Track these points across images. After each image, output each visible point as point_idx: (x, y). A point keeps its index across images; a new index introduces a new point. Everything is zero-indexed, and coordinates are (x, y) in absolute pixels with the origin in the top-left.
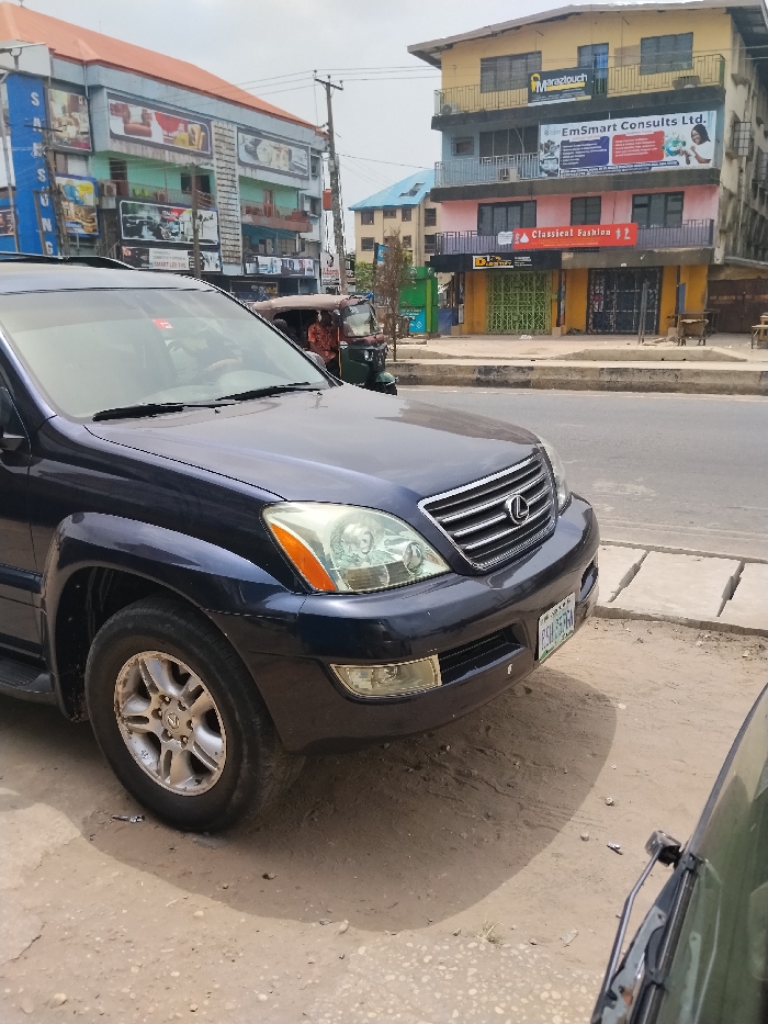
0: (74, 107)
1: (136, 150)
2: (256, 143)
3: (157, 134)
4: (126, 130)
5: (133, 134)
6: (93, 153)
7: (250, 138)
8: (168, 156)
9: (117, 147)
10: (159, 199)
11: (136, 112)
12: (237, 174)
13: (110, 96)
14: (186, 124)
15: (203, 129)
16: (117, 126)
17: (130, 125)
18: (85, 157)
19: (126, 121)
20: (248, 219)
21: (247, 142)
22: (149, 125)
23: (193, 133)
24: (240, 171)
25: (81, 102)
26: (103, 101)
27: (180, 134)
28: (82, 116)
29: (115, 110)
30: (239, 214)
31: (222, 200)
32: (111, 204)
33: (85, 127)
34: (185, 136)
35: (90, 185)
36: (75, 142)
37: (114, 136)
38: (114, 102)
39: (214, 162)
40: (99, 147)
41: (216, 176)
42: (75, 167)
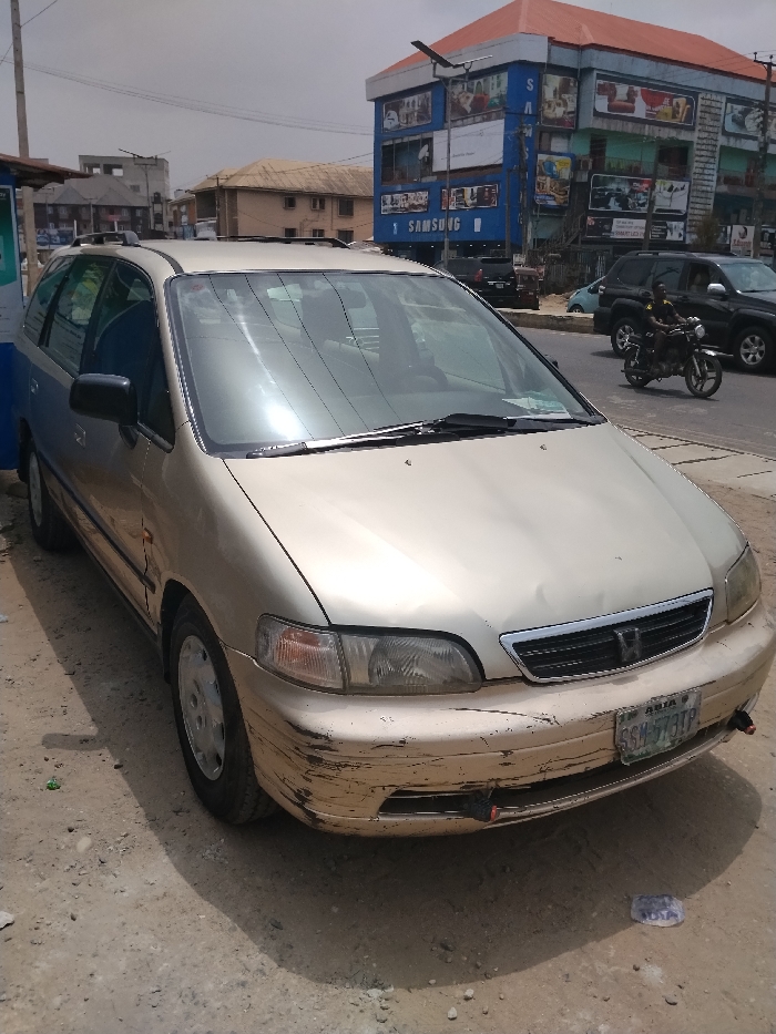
0: (564, 89)
3: (640, 109)
4: (610, 108)
5: (618, 111)
7: (740, 108)
9: (599, 124)
10: (634, 172)
11: (622, 90)
12: (719, 144)
13: (599, 77)
14: (672, 98)
15: (689, 102)
16: (602, 104)
17: (615, 102)
18: (567, 134)
19: (610, 100)
21: (736, 112)
22: (633, 102)
23: (678, 106)
25: (572, 84)
26: (593, 82)
27: (664, 108)
28: (571, 98)
29: (601, 90)
30: (714, 184)
31: (697, 171)
32: (584, 178)
33: (572, 107)
34: (668, 110)
35: (568, 160)
36: (560, 121)
37: (597, 114)
38: (602, 82)
39: (696, 134)
40: (583, 125)
41: (695, 146)
42: (558, 145)
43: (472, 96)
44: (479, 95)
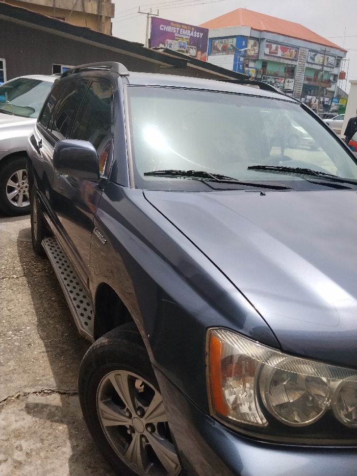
0: (255, 45)
1: (271, 59)
2: (315, 55)
3: (280, 54)
4: (270, 52)
5: (272, 54)
6: (257, 60)
7: (313, 53)
8: (282, 61)
9: (266, 58)
10: (276, 75)
11: (274, 46)
12: (306, 66)
13: (267, 41)
14: (290, 49)
15: (296, 51)
16: (267, 51)
17: (271, 51)
18: (255, 61)
19: (270, 50)
20: (306, 82)
21: (312, 55)
22: (277, 50)
23: (292, 52)
24: (307, 65)
25: (257, 44)
26: (264, 43)
28: (256, 48)
29: (267, 46)
30: (303, 80)
31: (298, 76)
32: (260, 77)
33: (257, 51)
34: (289, 54)
35: (255, 70)
36: (253, 56)
37: (265, 55)
38: (267, 43)
39: (298, 62)
40: (260, 58)
41: (297, 67)
42: (251, 64)
44: (225, 45)
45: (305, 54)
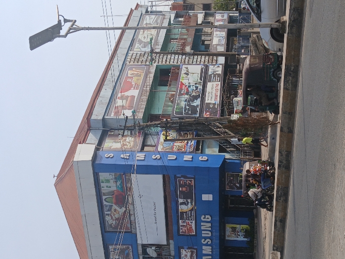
0: (115, 137)
2: (141, 42)
3: (133, 93)
7: (137, 45)
14: (127, 77)
15: (131, 69)
22: (128, 97)
23: (132, 74)
27: (134, 80)
31: (176, 62)
41: (160, 64)
43: (115, 207)
44: (114, 200)
45: (138, 55)
